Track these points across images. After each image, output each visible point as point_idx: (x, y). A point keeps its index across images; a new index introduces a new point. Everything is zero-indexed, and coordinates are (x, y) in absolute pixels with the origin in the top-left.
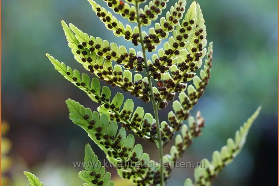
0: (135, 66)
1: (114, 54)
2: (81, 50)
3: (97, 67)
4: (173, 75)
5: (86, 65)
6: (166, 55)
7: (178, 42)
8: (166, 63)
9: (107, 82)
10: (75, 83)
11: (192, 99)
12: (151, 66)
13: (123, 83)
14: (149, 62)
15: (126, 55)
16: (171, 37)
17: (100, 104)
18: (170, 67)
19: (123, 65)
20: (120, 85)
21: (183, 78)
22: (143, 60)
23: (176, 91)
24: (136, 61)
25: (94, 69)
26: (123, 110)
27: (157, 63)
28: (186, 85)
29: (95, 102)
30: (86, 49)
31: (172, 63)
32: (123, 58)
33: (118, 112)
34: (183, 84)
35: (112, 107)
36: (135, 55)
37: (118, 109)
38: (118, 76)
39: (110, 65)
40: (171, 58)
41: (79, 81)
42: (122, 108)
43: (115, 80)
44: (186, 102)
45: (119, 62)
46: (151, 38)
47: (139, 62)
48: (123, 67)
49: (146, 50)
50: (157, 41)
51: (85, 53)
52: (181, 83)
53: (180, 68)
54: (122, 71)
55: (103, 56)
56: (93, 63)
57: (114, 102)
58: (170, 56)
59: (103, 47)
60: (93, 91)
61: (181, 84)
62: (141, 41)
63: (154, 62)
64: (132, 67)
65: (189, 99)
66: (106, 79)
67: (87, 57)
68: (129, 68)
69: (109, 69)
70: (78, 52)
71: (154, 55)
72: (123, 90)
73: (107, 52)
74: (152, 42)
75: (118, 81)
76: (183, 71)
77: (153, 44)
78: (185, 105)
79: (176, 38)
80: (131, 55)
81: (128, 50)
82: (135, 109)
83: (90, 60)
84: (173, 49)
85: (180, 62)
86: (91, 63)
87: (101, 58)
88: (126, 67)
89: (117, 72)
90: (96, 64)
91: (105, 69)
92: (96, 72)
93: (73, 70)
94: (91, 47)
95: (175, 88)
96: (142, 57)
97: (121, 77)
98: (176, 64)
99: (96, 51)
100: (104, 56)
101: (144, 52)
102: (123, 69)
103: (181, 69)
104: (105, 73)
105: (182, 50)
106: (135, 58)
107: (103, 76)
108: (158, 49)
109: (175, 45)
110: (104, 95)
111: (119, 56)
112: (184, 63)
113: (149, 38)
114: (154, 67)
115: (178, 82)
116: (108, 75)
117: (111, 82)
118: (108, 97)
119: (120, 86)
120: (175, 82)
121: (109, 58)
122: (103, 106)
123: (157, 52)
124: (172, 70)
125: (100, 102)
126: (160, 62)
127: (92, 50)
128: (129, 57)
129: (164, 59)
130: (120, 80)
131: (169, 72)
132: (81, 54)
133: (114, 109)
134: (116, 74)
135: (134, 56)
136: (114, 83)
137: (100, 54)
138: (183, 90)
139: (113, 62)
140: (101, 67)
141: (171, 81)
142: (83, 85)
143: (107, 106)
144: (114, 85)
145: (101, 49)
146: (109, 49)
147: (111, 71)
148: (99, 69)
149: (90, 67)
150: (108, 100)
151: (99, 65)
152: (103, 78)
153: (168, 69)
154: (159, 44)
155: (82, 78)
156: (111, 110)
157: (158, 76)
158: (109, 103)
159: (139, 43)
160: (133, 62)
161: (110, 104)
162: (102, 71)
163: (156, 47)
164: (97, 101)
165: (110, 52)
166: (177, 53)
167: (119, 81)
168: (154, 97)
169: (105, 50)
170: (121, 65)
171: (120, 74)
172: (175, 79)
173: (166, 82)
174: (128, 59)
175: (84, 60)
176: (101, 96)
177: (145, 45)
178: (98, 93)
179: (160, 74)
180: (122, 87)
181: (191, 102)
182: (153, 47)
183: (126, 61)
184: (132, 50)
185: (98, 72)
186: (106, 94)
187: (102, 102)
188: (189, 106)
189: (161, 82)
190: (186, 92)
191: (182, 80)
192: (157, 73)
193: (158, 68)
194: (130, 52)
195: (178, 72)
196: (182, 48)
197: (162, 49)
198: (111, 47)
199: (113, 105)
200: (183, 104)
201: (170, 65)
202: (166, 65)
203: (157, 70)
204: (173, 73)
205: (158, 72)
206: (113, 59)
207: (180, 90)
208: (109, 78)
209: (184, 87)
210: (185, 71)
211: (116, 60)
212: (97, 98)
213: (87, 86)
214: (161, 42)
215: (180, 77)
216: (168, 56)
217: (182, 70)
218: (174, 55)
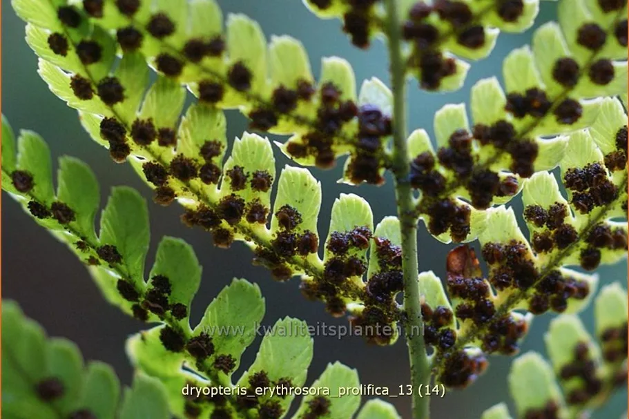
0: (343, 151)
1: (241, 77)
2: (74, 36)
3: (144, 133)
4: (531, 225)
5: (92, 114)
6: (509, 118)
7: (582, 57)
8: (507, 159)
9: (190, 214)
10: (23, 199)
11: (610, 357)
12: (424, 162)
13: (269, 233)
14: (418, 143)
15: (304, 91)
16: (550, 28)
17: (139, 323)
18: (524, 183)
19: (282, 139)
20: (257, 239)
21: (583, 245)
22: (389, 128)
23: (537, 307)
24: (351, 128)
25: (130, 141)
26: (254, 369)
27: (457, 153)
28: (591, 280)
29: (117, 310)
30: (100, 31)
31: (537, 164)
32: (285, 101)
33: (226, 378)
34: (579, 276)
35: (201, 349)
36: (349, 94)
37: (225, 363)
38: (247, 195)
39: (217, 130)
40: (537, 137)
41: (42, 191)
42: (249, 356)
43: (231, 209)
44: (579, 366)
45: (262, 120)
46: (443, 15)
47: (363, 133)
48: (283, 147)
49: (412, 76)
50: (472, 37)
51: (90, 52)
52: (569, 269)
53: (571, 193)
54: (272, 172)
55: (182, 80)
56: (130, 111)
57: (209, 323)
58: (532, 126)
59: (187, 30)
60: (110, 255)
61: (565, 272)
62: (388, 26)
63: (443, 142)
64: (325, 158)
65: (595, 352)
66: (188, 201)
67: (97, 72)
68: (311, 161)
69: (209, 150)
70: (58, 44)
71: (450, 108)
72: (264, 264)
73: (208, 61)
74: (444, 38)
75: (244, 219)
76: (585, 209)
77: (448, 50)
78: (575, 384)
79: (572, 36)
80: (331, 92)
81: (316, 68)
82: (314, 372)
83: (112, 93)
84: (552, 89)
85: (579, 164)
86: (119, 106)
87: (173, 87)
88: (296, 150)
89: (249, 170)
90: (142, 116)
91: (188, 146)
92: (138, 158)
93: (17, 134)
94: (123, 22)
95: (532, 291)
96: (387, 110)
97: (264, 198)
98: (556, 172)
99: (150, 49)
100: (189, 80)
101: (397, 87)
102: (281, 162)
103: (576, 201)
104: (183, 169)
105: (599, 100)
106: (350, 111)
107: (174, 183)
108: (472, 78)
109: (565, 72)
110: (162, 283)
111: (265, 87)
112: (598, 170)
113: (434, 19)
114: (442, 170)
115: (556, 262)
116: (196, 182)
117: (207, 217)
118: (184, 294)
119: (252, 244)
120: (539, 261)
121: (210, 93)
122: (153, 334)
123: (463, 96)
124: (530, 200)
125: (140, 313)
126: (476, 148)
127: (129, 39)
128: (316, 101)
129: (498, 135)
130: (257, 214)
131: (517, 205)
132: (72, 53)
133: (210, 361)
134: (238, 179)
135: (344, 98)
136: (225, 224)
137: (170, 66)
138: (574, 306)
139: (232, 115)
140: (168, 137)
141: (521, 253)
142: (64, 214)
143: (172, 341)
144: (224, 236)
145: (176, 42)
146: (216, 47)
147: (216, 160)
148: (155, 144)
149: (111, 128)
150: (179, 311)
151: (158, 125)
152: (170, 194)
153: (510, 187)
154: (484, 53)
155: (61, 182)
156: (190, 362)
157: (456, 221)
158: (184, 323)
159: (378, 36)
160: (332, 133)
161: (192, 333)
162: (169, 154)
163: (463, 67)
164: (127, 306)
165: (223, 65)
166: (569, 113)
167: (251, 219)
168: (420, 326)
169: (196, 50)
170: (272, 138)
171: (261, 182)
172: (542, 245)
173: (490, 253)
174: (309, 109)
175: (81, 88)
176: (146, 286)
177: (407, 50)
178: (135, 265)
179: (464, 213)
180: (261, 254)
181: (603, 371)
182: (450, 68)
183: (300, 121)
184: (338, 67)
185: (148, 159)
186: (172, 278)
187: (153, 317)
188: (593, 387)
189: (466, 252)
190: (588, 318)
191: (574, 257)
192: (452, 205)
193: (461, 180)
194: (325, 79)
195: (557, 213)
196: (599, 89)
197: (493, 82)
198: (231, 41)
199: (204, 338)
200: (565, 374)
201: (526, 172)
202: (502, 169)
203: (454, 186)
204: (534, 214)
205: (460, 198)
206: (232, 100)
207: (560, 306)
208: (198, 194)
209: (582, 291)
210: (596, 210)
211: (246, 108)
212: (126, 289)
213: (84, 223)
214: (490, 46)
215: (565, 238)
216: (518, 124)
217: (583, 204)
218: (550, 120)
